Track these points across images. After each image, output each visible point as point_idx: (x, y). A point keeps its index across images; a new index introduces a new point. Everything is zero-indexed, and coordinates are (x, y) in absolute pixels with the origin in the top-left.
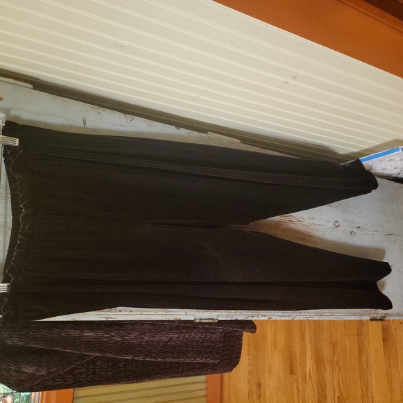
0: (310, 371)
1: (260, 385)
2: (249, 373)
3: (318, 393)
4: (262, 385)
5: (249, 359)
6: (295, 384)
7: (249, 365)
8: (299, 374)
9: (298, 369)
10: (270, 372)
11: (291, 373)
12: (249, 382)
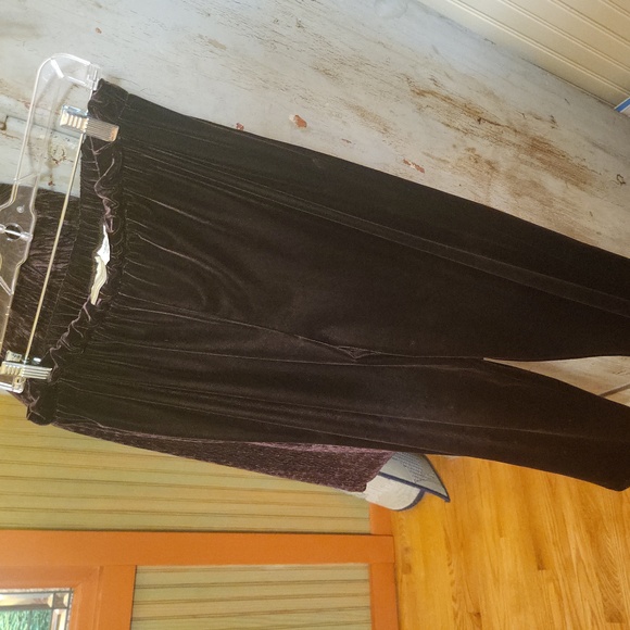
0: (578, 550)
1: (479, 614)
2: (454, 600)
3: (601, 586)
4: (484, 613)
5: (451, 573)
6: (551, 585)
7: (452, 584)
8: (556, 565)
9: (554, 556)
10: (496, 581)
11: (539, 569)
12: (456, 615)
